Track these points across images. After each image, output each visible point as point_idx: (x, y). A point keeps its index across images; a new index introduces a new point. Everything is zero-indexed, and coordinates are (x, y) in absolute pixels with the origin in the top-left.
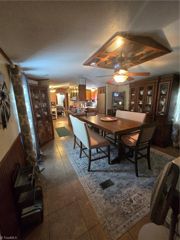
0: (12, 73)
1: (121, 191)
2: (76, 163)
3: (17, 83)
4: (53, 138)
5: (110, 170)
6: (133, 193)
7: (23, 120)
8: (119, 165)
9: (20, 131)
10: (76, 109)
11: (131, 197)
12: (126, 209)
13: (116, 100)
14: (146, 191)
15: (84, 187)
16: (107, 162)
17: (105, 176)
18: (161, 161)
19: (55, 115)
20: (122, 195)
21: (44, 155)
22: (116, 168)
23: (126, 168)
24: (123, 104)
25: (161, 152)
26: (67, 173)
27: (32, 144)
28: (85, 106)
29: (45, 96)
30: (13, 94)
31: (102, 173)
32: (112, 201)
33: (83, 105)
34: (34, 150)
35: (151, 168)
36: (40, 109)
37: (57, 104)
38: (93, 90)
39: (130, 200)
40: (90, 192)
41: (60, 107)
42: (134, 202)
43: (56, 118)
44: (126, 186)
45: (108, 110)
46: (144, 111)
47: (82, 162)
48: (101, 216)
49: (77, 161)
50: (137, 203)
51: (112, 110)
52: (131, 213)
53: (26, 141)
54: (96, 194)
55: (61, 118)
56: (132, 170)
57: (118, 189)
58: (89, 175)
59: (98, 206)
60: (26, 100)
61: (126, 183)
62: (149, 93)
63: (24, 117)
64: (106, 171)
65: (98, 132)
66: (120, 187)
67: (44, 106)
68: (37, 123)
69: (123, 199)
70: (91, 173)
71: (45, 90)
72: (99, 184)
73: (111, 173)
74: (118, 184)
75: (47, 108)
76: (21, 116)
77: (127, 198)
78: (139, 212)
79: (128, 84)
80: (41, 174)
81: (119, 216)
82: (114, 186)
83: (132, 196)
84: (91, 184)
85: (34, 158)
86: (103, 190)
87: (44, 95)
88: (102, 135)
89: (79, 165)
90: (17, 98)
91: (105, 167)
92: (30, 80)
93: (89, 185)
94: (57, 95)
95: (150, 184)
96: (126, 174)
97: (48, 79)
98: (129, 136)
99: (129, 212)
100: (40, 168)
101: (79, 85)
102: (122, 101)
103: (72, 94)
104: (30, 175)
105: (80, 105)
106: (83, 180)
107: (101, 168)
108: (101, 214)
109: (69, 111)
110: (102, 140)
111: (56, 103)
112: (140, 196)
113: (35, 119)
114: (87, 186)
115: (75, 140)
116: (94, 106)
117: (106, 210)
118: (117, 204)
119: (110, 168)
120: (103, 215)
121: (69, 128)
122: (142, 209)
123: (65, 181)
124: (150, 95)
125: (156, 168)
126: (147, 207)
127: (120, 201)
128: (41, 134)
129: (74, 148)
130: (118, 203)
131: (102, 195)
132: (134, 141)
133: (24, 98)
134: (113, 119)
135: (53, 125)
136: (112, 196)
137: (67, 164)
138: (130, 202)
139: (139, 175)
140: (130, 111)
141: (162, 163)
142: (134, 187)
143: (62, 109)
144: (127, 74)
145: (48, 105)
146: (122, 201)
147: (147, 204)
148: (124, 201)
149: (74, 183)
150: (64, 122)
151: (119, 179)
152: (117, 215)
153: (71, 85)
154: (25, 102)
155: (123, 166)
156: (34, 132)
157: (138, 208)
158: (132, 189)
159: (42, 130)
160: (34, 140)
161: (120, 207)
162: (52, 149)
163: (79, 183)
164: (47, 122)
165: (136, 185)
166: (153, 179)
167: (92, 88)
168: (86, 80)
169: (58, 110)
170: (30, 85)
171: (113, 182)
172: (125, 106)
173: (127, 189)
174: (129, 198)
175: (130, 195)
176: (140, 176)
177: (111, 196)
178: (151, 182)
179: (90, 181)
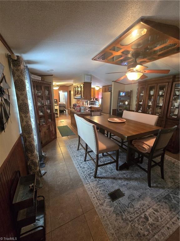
0: (13, 66)
1: (133, 203)
2: (81, 167)
3: (19, 77)
4: (56, 138)
5: (119, 177)
6: (148, 207)
7: (25, 120)
8: (128, 171)
9: (21, 132)
10: (80, 108)
11: (145, 213)
12: (141, 229)
13: (122, 99)
14: (162, 205)
15: (91, 197)
16: (114, 168)
17: (114, 185)
18: (174, 168)
19: (57, 113)
20: (135, 210)
21: (46, 156)
22: (125, 175)
23: (136, 176)
24: (129, 104)
25: (172, 158)
26: (71, 179)
27: (34, 147)
28: (88, 104)
29: (49, 93)
30: (13, 90)
31: (110, 180)
32: (124, 217)
33: (86, 104)
34: (36, 152)
35: (164, 177)
36: (43, 106)
37: (60, 102)
38: (97, 89)
39: (145, 216)
40: (98, 204)
41: (62, 105)
42: (151, 220)
43: (58, 116)
44: (138, 199)
45: (113, 110)
46: (153, 112)
47: (87, 166)
48: (113, 236)
49: (81, 165)
50: (153, 222)
51: (118, 109)
52: (148, 235)
53: (28, 144)
54: (105, 207)
55: (64, 116)
56: (143, 179)
57: (130, 202)
58: (95, 183)
59: (108, 222)
60: (28, 97)
61: (138, 195)
62: (161, 93)
63: (26, 117)
64: (114, 178)
65: (104, 134)
66: (132, 199)
67: (47, 104)
68: (39, 121)
69: (136, 215)
70: (98, 179)
71: (49, 87)
72: (107, 194)
73: (120, 181)
74: (129, 196)
75: (50, 106)
76: (23, 115)
77: (141, 214)
78: (157, 234)
79: (137, 83)
80: (43, 179)
81: (135, 238)
82: (124, 197)
83: (147, 211)
84: (98, 194)
85: (36, 162)
86: (113, 201)
87: (47, 92)
88: (108, 136)
89: (84, 170)
90: (18, 95)
91: (112, 174)
92: (33, 75)
93: (96, 195)
94: (59, 92)
95: (166, 196)
96: (137, 183)
97: (52, 75)
98: (142, 141)
99: (146, 233)
100: (42, 172)
101: (84, 82)
102: (128, 101)
103: (75, 92)
104: (32, 185)
105: (83, 104)
106: (89, 188)
107: (109, 175)
108: (113, 234)
109: (73, 110)
110: (111, 144)
111: (58, 101)
112: (156, 212)
113: (38, 118)
114: (94, 196)
115: (79, 142)
116: (98, 105)
117: (118, 228)
118: (130, 221)
119: (118, 175)
120: (115, 235)
121: (71, 126)
122: (161, 230)
123: (70, 189)
124: (162, 96)
125: (170, 177)
126: (166, 228)
127: (134, 217)
128: (44, 133)
129: (78, 150)
130: (132, 220)
131: (112, 209)
132: (149, 147)
133: (26, 95)
134: (122, 120)
135: (55, 124)
136: (124, 210)
137: (70, 168)
138: (146, 219)
139: (152, 185)
140: (137, 111)
141: (175, 171)
142: (147, 201)
143: (65, 107)
144: (142, 71)
145: (51, 102)
146: (135, 218)
147: (165, 223)
148: (138, 218)
149: (79, 191)
150: (66, 120)
151: (130, 189)
152: (132, 236)
153: (75, 82)
154: (27, 99)
155: (132, 173)
156: (37, 132)
157: (155, 228)
158: (145, 202)
159: (44, 130)
160: (36, 142)
161: (134, 226)
162: (54, 149)
163: (85, 191)
164: (50, 120)
165: (150, 197)
166: (168, 191)
167: (96, 86)
168: (92, 77)
169: (61, 108)
170: (33, 81)
171: (123, 193)
172: (131, 107)
173: (140, 202)
174: (144, 214)
175: (144, 211)
176: (153, 187)
177: (122, 210)
178: (166, 194)
179: (97, 189)
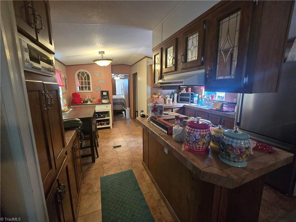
28: (176, 102)
33: (171, 99)
41: (119, 101)
43: (111, 125)
105: (165, 100)
143: (123, 104)
